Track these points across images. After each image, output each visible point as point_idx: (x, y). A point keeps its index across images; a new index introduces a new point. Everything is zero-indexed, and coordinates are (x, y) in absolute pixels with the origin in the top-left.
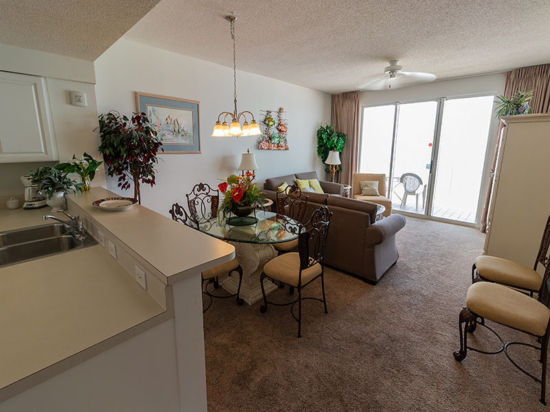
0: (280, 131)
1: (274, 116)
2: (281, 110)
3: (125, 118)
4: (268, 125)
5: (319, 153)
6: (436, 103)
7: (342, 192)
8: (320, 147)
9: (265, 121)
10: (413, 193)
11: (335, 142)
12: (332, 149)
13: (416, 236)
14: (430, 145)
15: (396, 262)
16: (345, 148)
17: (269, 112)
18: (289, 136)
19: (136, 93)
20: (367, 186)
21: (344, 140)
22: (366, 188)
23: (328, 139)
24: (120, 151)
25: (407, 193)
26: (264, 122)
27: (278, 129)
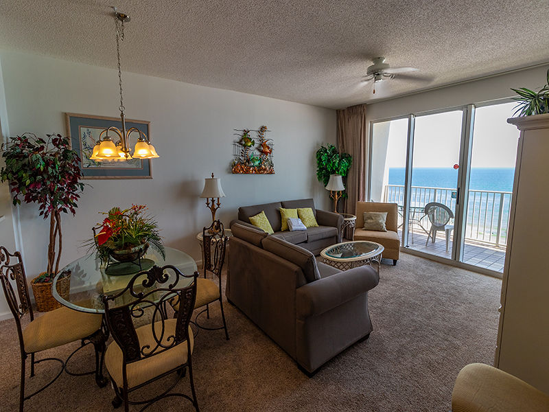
0: (262, 152)
1: (253, 135)
2: (263, 129)
3: (41, 141)
4: (245, 146)
5: (320, 178)
6: (462, 112)
7: (340, 224)
8: (321, 170)
9: (241, 141)
10: (442, 228)
11: (336, 165)
12: (333, 172)
13: (425, 292)
14: (455, 167)
15: (367, 337)
16: (351, 172)
17: (246, 132)
18: (276, 158)
19: (66, 114)
20: (370, 218)
21: (349, 162)
22: (369, 221)
23: (329, 161)
24: (22, 177)
25: (436, 228)
26: (240, 143)
27: (259, 150)
